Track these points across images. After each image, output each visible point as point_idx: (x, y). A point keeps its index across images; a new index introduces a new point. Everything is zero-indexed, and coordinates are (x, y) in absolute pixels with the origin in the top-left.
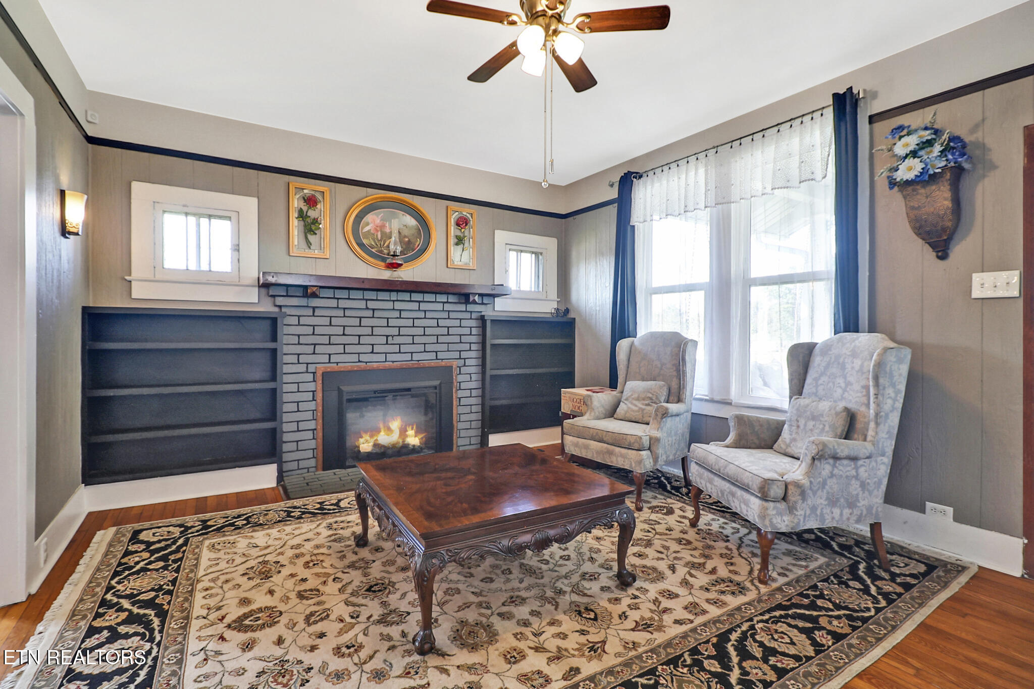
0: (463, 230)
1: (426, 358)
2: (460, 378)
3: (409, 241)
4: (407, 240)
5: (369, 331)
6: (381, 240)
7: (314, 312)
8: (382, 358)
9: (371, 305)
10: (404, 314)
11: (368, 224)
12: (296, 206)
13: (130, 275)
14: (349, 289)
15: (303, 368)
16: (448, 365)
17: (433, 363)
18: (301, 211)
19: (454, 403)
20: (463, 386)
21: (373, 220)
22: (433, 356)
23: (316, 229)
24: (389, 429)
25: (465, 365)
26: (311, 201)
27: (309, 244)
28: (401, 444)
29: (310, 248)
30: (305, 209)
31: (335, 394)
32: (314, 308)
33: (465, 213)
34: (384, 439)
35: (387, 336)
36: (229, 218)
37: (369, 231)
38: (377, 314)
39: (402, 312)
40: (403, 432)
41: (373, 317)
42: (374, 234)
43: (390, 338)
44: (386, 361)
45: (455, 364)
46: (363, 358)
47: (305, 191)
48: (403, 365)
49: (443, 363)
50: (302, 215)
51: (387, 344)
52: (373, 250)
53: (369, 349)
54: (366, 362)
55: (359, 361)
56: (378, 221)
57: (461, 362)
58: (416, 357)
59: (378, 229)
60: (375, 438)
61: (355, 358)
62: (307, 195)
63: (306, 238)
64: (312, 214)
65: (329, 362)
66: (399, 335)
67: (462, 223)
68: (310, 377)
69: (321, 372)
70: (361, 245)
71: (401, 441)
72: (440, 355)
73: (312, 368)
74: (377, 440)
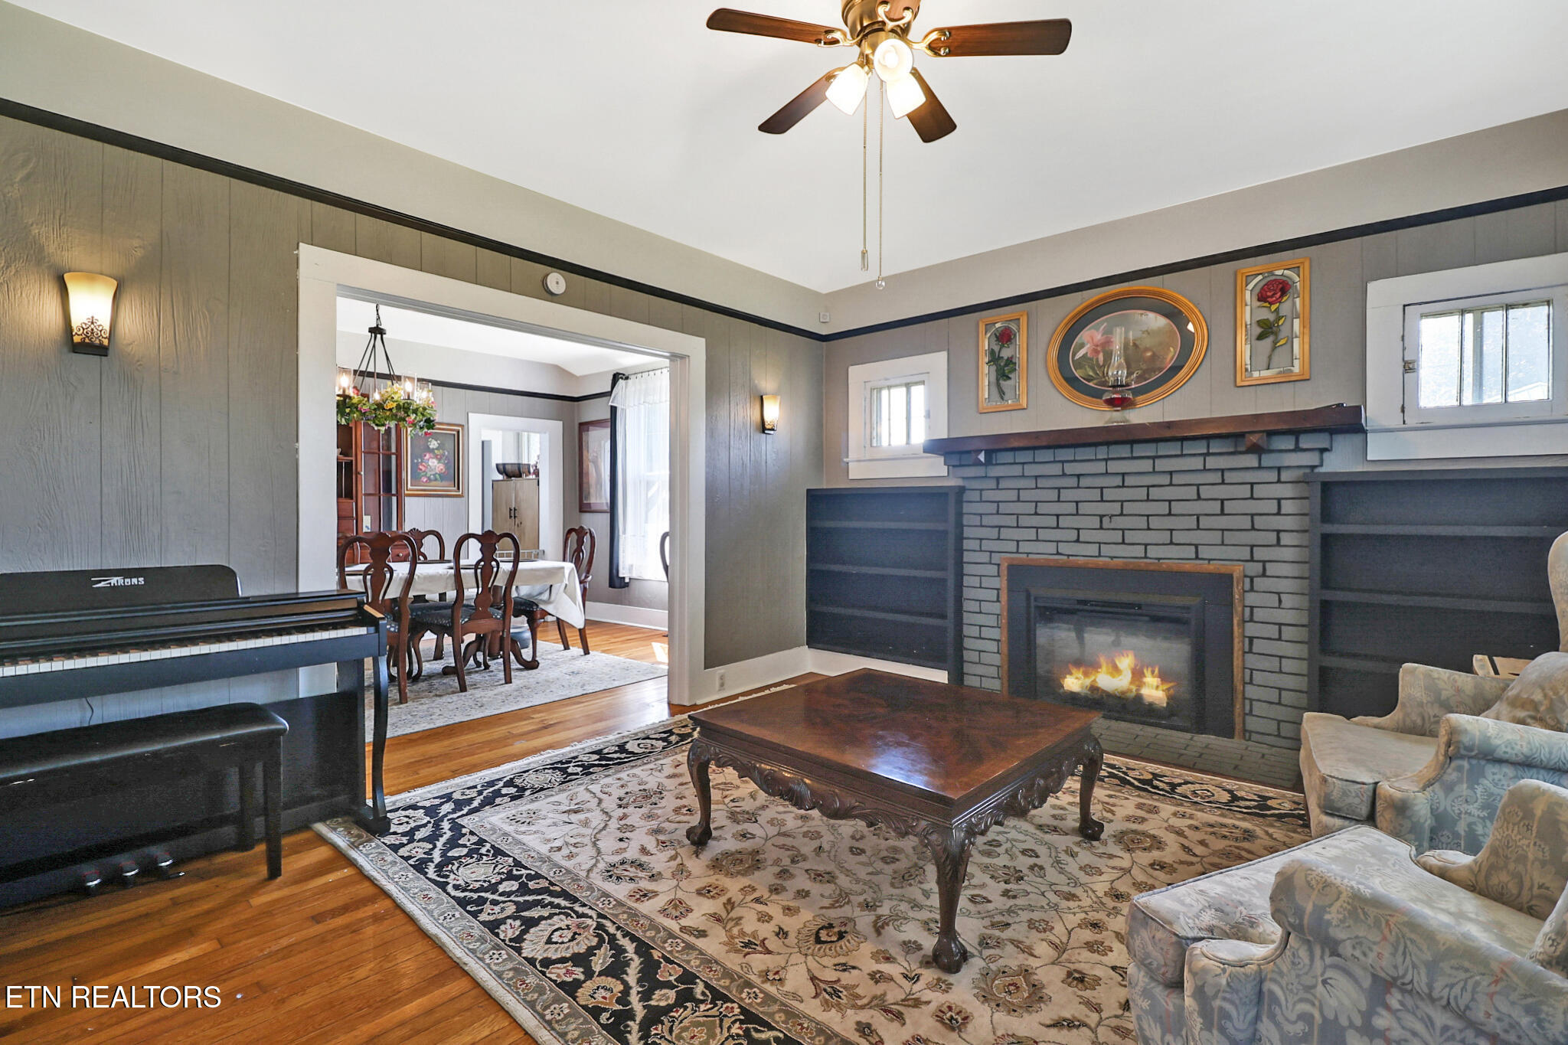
0: (1274, 307)
1: (1175, 556)
2: (1251, 599)
3: (1154, 355)
4: (1149, 354)
5: (1071, 508)
6: (1104, 366)
7: (998, 483)
8: (1092, 550)
9: (1070, 469)
10: (1129, 481)
11: (1082, 346)
12: (987, 348)
13: (848, 457)
14: (1034, 448)
15: (985, 557)
16: (1223, 570)
17: (1188, 566)
18: (992, 352)
19: (1237, 645)
20: (1259, 614)
21: (1090, 337)
22: (1190, 552)
23: (1010, 372)
24: (1116, 670)
25: (1264, 575)
26: (1005, 337)
27: (1002, 393)
28: (1134, 694)
29: (1002, 398)
30: (996, 348)
31: (1023, 596)
32: (998, 479)
33: (1279, 272)
34: (1107, 681)
35: (1102, 517)
36: (923, 383)
37: (1084, 356)
38: (1084, 482)
39: (1126, 478)
40: (1138, 675)
41: (1078, 487)
42: (1092, 359)
43: (1106, 520)
44: (1100, 556)
45: (1237, 570)
46: (1064, 548)
47: (997, 325)
48: (1131, 563)
49: (1212, 567)
50: (994, 358)
51: (1101, 528)
52: (1091, 384)
53: (1073, 535)
54: (1068, 556)
55: (1058, 553)
56: (1098, 337)
57: (1254, 568)
58: (1153, 552)
59: (1099, 349)
60: (1093, 678)
61: (1051, 548)
62: (1000, 330)
63: (998, 385)
64: (1006, 353)
65: (1017, 552)
66: (1122, 514)
67: (1275, 291)
68: (993, 570)
69: (1006, 564)
70: (1071, 381)
71: (1134, 688)
72: (1204, 552)
73: (996, 558)
74: (1094, 681)
